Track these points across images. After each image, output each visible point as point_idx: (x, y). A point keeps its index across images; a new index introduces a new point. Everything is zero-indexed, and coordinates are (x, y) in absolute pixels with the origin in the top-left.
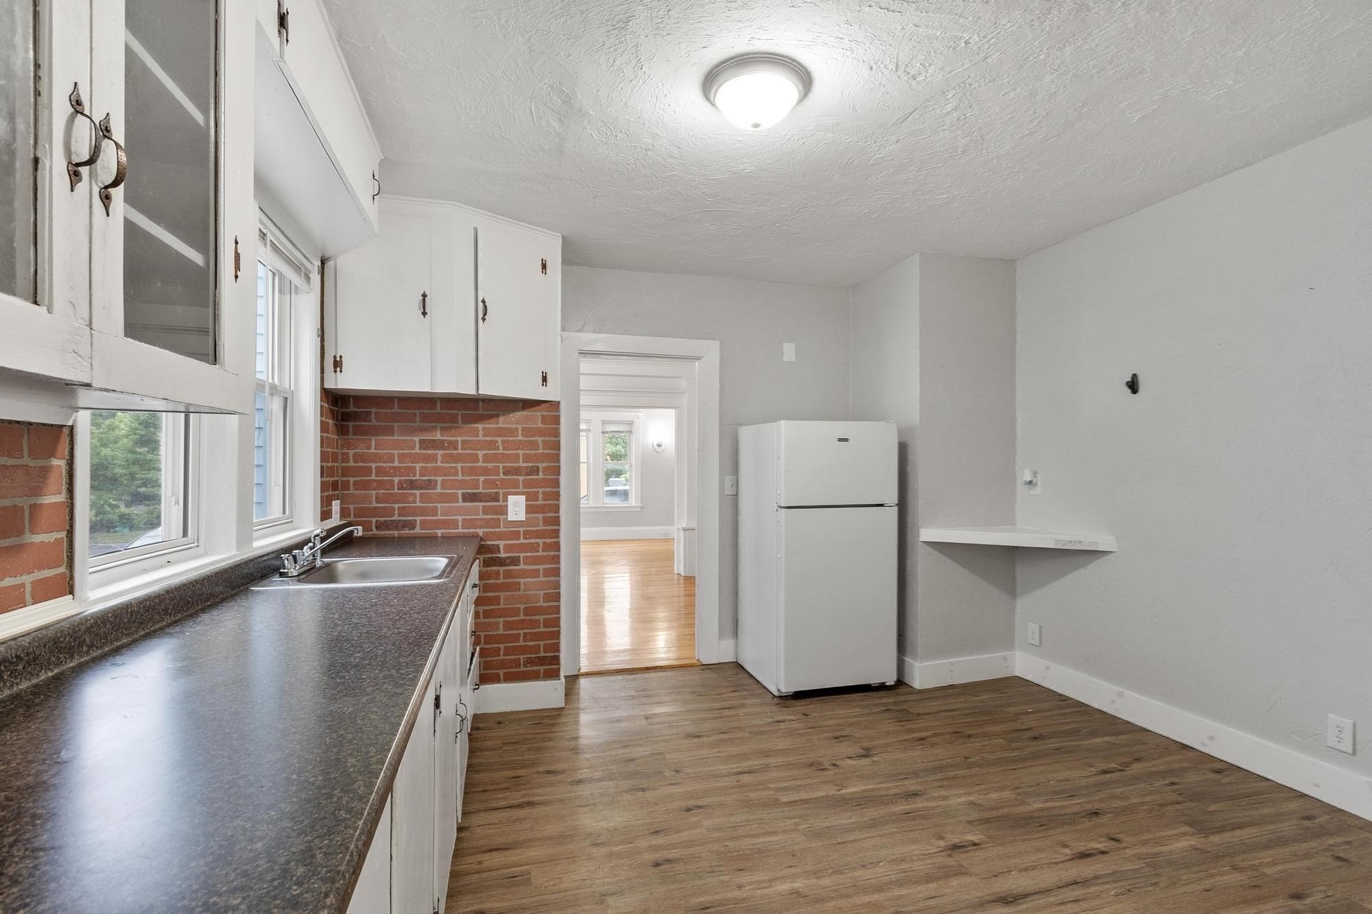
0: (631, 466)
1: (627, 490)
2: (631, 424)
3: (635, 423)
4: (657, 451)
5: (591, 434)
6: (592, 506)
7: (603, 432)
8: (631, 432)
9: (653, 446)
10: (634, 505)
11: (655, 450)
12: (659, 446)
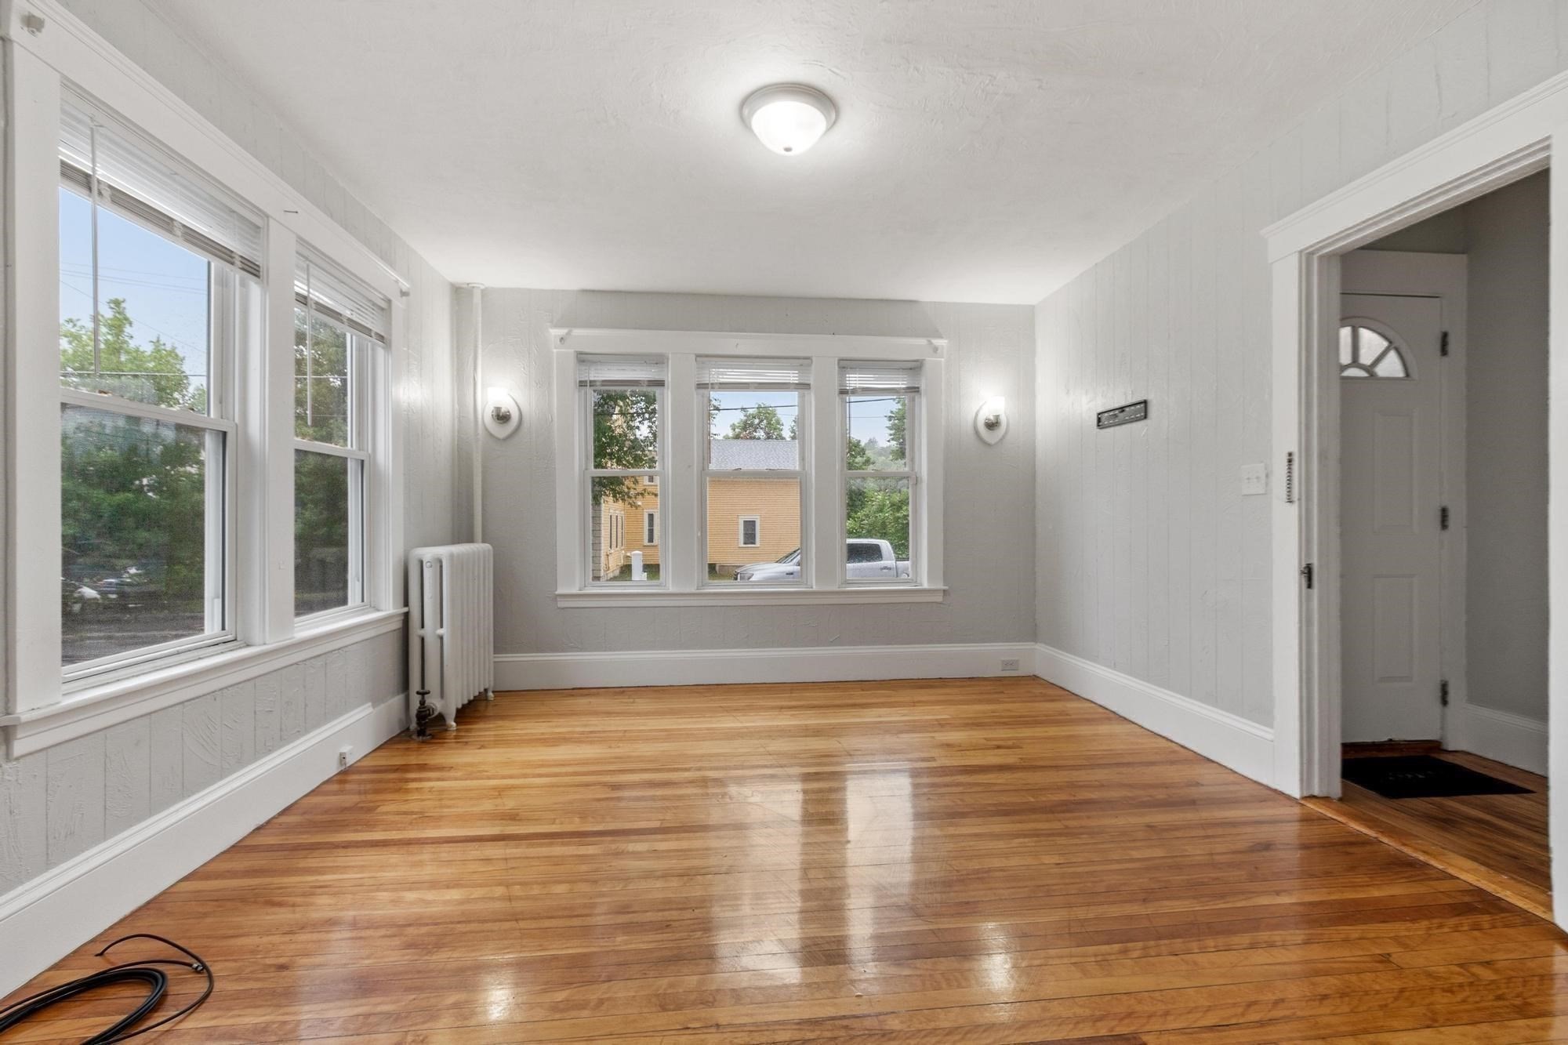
0: (917, 481)
2: (915, 368)
4: (984, 442)
5: (811, 397)
6: (816, 589)
7: (842, 392)
8: (918, 390)
9: (976, 429)
10: (926, 586)
11: (978, 435)
12: (992, 425)
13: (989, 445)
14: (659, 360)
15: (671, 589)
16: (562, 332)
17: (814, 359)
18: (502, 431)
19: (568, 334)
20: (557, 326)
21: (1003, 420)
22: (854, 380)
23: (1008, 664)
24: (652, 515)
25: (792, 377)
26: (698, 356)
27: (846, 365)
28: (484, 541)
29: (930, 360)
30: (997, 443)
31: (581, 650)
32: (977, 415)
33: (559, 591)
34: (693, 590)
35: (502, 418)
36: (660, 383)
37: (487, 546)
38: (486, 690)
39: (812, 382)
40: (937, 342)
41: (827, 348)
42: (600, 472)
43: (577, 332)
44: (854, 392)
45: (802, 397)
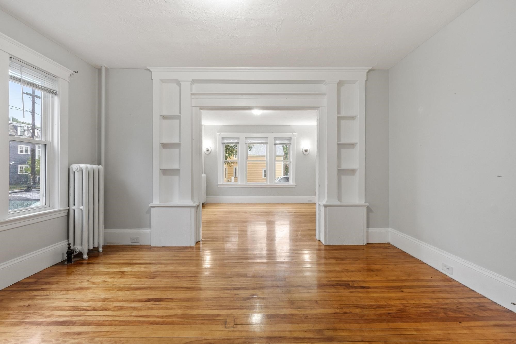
0: (290, 162)
1: (288, 177)
2: (290, 139)
3: (292, 139)
4: (304, 154)
5: (268, 145)
6: (269, 184)
7: (275, 144)
8: (290, 143)
9: (303, 152)
10: (292, 184)
11: (303, 153)
12: (306, 151)
13: (306, 155)
14: (237, 138)
15: (240, 184)
16: (219, 133)
17: (269, 138)
18: (208, 153)
19: (220, 134)
20: (218, 132)
21: (309, 150)
22: (278, 142)
23: (309, 201)
24: (236, 168)
25: (264, 141)
26: (245, 137)
27: (275, 139)
28: (204, 174)
29: (293, 138)
30: (307, 154)
31: (222, 196)
32: (303, 149)
33: (218, 184)
34: (244, 184)
35: (208, 150)
36: (238, 143)
37: (205, 175)
38: (205, 202)
39: (268, 142)
40: (294, 134)
41: (271, 136)
42: (226, 161)
43: (222, 133)
44: (277, 144)
45: (266, 145)
